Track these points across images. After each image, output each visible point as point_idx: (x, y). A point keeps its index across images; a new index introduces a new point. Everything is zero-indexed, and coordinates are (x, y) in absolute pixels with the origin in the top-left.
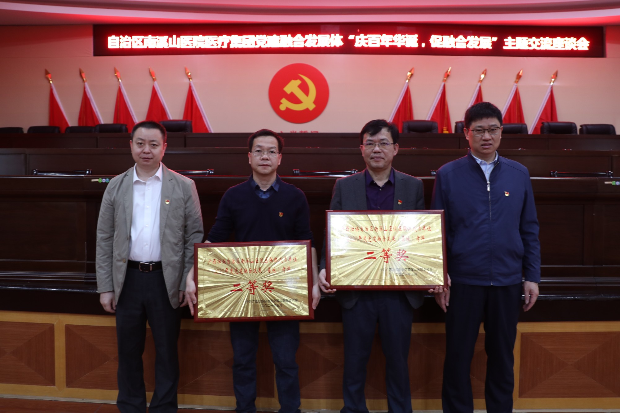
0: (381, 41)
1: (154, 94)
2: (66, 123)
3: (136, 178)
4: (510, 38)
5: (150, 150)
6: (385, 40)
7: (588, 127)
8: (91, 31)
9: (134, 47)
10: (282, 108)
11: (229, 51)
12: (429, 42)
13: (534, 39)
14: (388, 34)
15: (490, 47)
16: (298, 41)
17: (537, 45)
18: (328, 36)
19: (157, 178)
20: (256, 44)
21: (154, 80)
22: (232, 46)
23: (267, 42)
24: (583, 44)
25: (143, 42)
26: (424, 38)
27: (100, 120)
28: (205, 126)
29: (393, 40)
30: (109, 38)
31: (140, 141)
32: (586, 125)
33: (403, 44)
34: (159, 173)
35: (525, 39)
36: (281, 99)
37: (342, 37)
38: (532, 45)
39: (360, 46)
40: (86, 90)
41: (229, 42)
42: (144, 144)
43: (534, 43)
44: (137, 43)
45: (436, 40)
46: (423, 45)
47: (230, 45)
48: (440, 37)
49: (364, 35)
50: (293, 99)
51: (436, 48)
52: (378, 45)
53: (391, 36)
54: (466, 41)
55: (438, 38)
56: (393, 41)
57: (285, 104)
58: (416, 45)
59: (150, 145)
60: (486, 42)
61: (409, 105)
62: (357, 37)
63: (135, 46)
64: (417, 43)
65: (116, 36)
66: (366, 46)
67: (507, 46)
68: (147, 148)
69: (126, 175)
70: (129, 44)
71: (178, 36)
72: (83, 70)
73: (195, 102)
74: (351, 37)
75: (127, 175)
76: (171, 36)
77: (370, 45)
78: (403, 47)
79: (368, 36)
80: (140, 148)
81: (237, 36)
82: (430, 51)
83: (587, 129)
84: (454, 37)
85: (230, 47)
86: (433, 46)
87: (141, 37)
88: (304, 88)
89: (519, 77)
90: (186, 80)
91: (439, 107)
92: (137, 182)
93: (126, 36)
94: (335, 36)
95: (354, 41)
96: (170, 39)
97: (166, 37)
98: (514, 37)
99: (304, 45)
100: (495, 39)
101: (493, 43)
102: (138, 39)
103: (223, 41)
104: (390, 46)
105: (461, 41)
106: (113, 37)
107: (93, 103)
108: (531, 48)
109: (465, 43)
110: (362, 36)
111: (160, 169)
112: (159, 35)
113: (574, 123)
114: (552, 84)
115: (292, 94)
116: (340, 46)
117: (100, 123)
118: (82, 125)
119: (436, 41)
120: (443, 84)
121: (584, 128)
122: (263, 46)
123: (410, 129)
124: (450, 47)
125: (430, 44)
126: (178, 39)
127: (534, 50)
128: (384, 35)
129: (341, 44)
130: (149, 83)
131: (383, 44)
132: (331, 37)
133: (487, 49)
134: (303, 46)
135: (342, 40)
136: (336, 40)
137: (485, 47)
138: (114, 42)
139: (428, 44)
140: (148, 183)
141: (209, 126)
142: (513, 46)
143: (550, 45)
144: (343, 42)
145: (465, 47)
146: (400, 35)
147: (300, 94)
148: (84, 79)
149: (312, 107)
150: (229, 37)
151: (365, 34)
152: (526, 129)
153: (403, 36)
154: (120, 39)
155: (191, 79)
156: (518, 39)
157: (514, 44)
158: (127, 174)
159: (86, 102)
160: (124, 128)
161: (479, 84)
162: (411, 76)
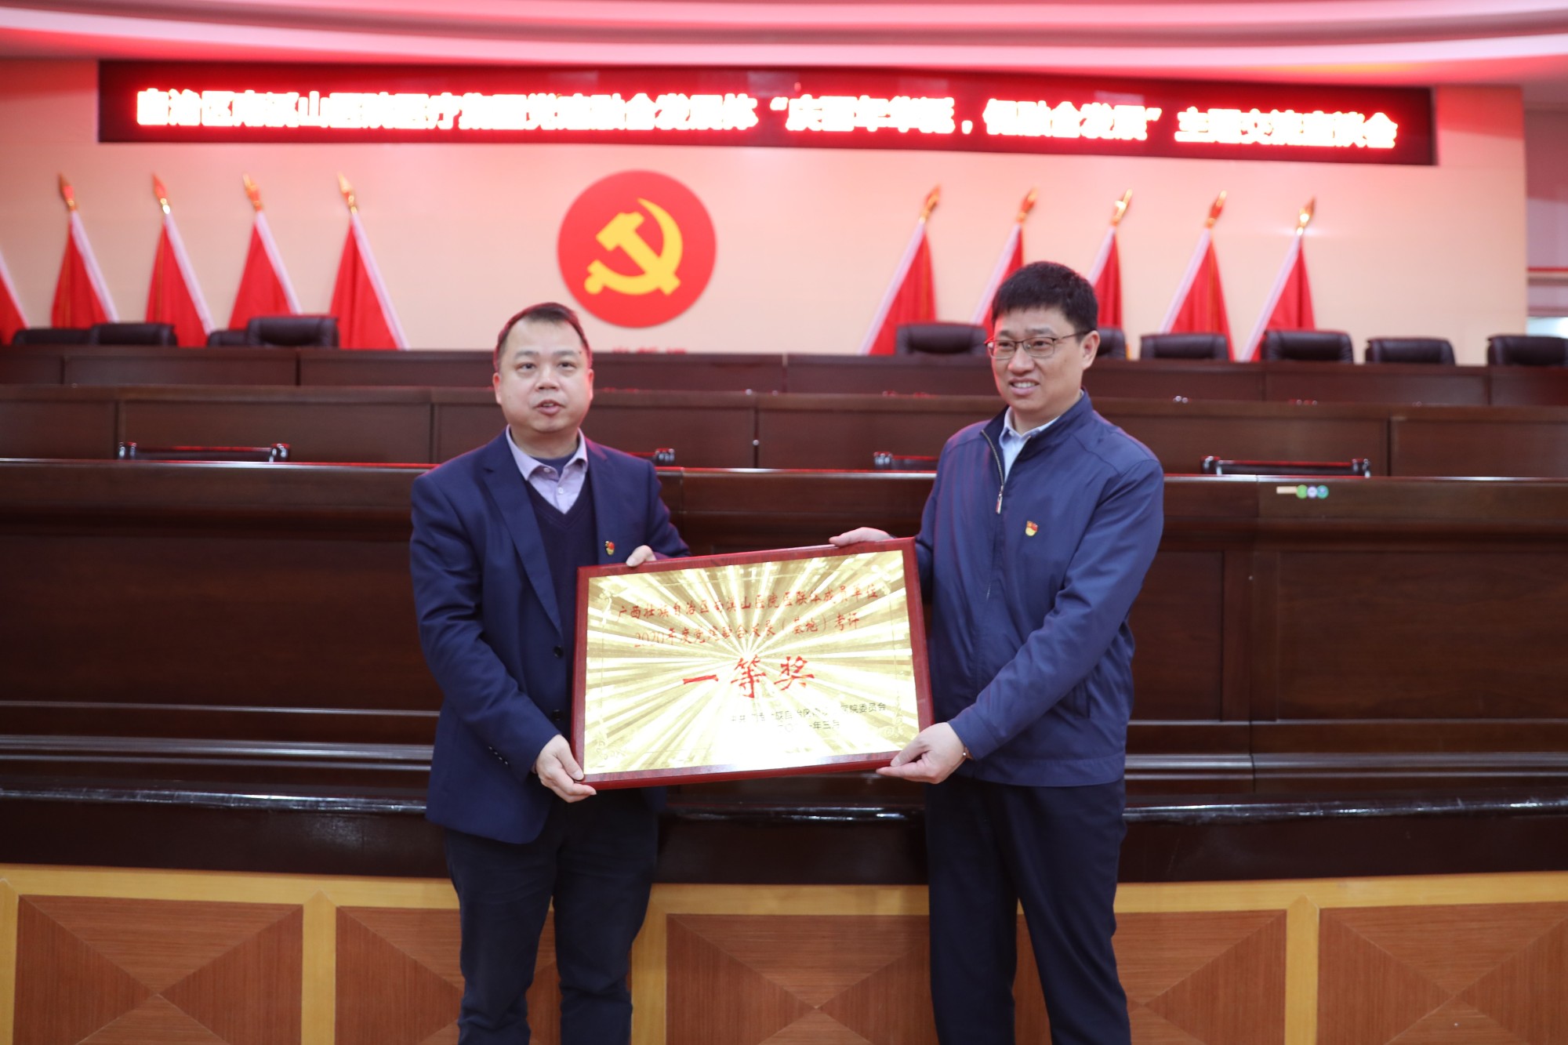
0: (856, 116)
1: (257, 249)
2: (18, 319)
4: (1192, 110)
6: (869, 112)
7: (1388, 345)
8: (93, 75)
9: (206, 121)
10: (593, 286)
11: (457, 136)
12: (983, 118)
13: (1255, 113)
15: (1142, 136)
16: (639, 112)
17: (1262, 132)
18: (718, 98)
20: (527, 117)
21: (257, 208)
22: (463, 125)
23: (554, 114)
24: (1381, 131)
25: (230, 107)
26: (969, 109)
27: (110, 314)
28: (386, 331)
29: (889, 112)
30: (141, 95)
33: (917, 124)
35: (1232, 114)
36: (590, 262)
37: (754, 102)
38: (1250, 131)
39: (800, 127)
40: (74, 230)
41: (457, 111)
43: (1256, 124)
44: (214, 112)
45: (999, 114)
46: (967, 127)
47: (461, 119)
48: (1011, 105)
49: (813, 98)
50: (622, 263)
51: (999, 136)
52: (848, 127)
53: (883, 103)
54: (1079, 115)
55: (1003, 107)
56: (888, 116)
57: (600, 278)
58: (947, 127)
60: (1132, 121)
61: (925, 281)
62: (794, 103)
63: (210, 119)
64: (952, 123)
65: (158, 89)
66: (816, 126)
67: (1187, 132)
70: (195, 113)
71: (324, 93)
72: (69, 179)
73: (362, 268)
76: (304, 93)
77: (828, 126)
78: (913, 133)
81: (478, 95)
82: (982, 142)
83: (1383, 350)
84: (1046, 106)
85: (461, 126)
86: (992, 130)
87: (227, 95)
88: (651, 235)
89: (1216, 211)
90: (340, 211)
93: (187, 92)
94: (737, 99)
95: (783, 115)
96: (303, 101)
97: (294, 95)
98: (1202, 108)
99: (654, 124)
100: (1155, 114)
101: (1151, 126)
102: (219, 100)
103: (442, 111)
104: (880, 129)
105: (1066, 117)
106: (152, 92)
107: (93, 268)
108: (1247, 140)
109: (1077, 124)
110: (806, 99)
112: (275, 91)
113: (1346, 335)
114: (1300, 231)
115: (619, 251)
116: (749, 127)
117: (110, 320)
118: (60, 324)
119: (1001, 118)
120: (1016, 232)
121: (1376, 347)
122: (546, 126)
123: (915, 345)
124: (1036, 133)
125: (984, 125)
126: (324, 99)
127: (1256, 144)
128: (865, 99)
129: (753, 121)
130: (243, 216)
131: (859, 122)
132: (726, 102)
133: (1135, 139)
134: (649, 126)
135: (754, 110)
136: (740, 112)
137: (1128, 136)
138: (153, 106)
139: (980, 126)
141: (396, 331)
142: (1199, 132)
143: (1294, 132)
144: (757, 116)
145: (1075, 135)
146: (906, 99)
147: (638, 251)
148: (71, 202)
149: (670, 284)
150: (458, 99)
151: (816, 96)
152: (1227, 349)
153: (916, 101)
154: (170, 97)
155: (355, 205)
156: (1215, 114)
157: (1203, 127)
159: (74, 265)
160: (165, 333)
161: (1111, 230)
162: (933, 207)
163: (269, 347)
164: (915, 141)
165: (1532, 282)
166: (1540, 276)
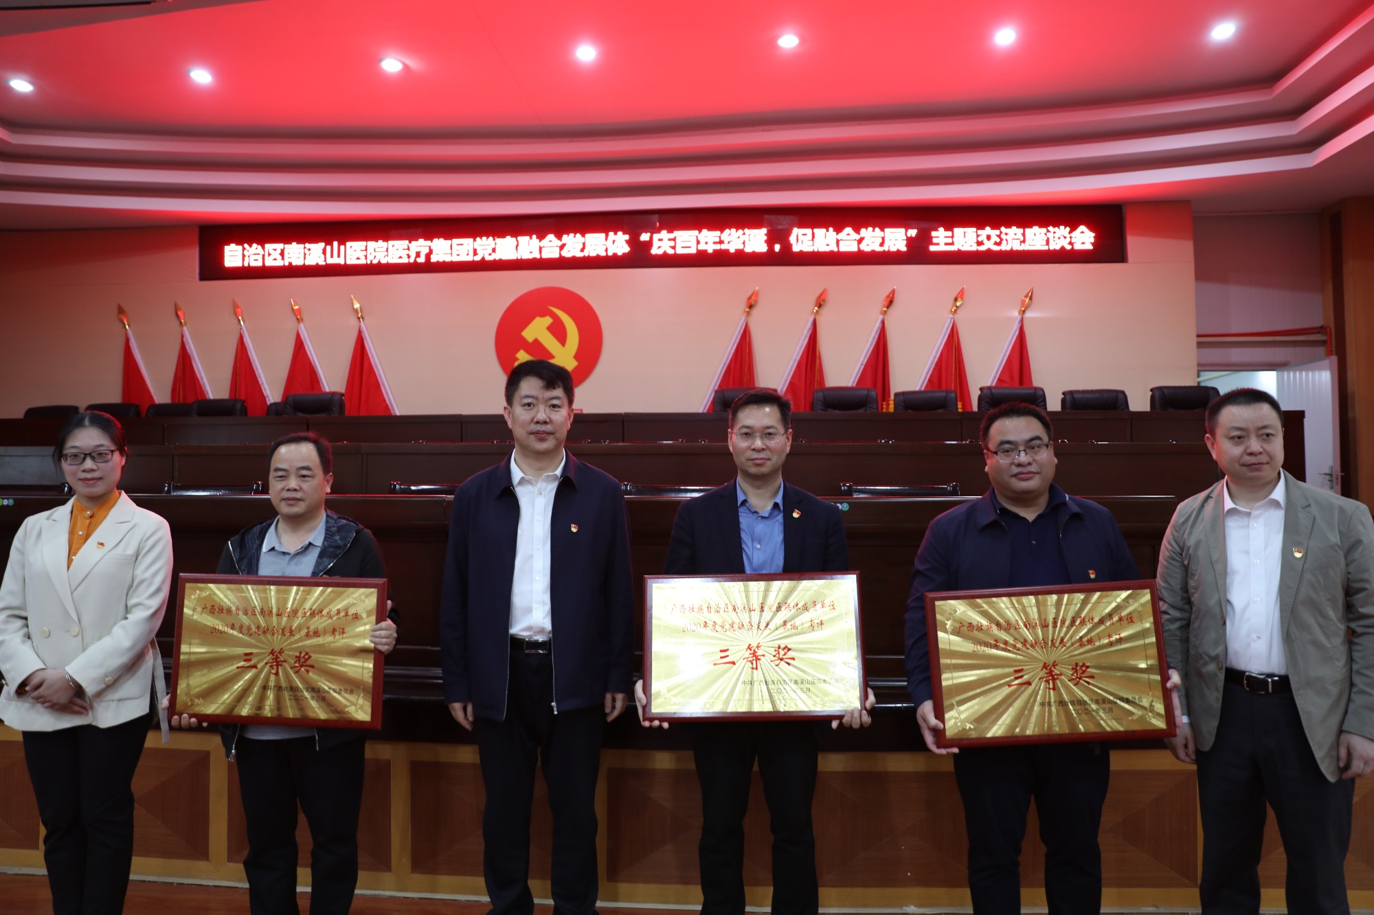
0: (698, 242)
1: (298, 346)
2: (151, 398)
3: (1229, 504)
4: (941, 229)
5: (1262, 447)
6: (708, 240)
8: (196, 237)
9: (267, 264)
11: (429, 267)
12: (790, 241)
13: (988, 230)
14: (711, 228)
15: (903, 248)
16: (550, 247)
17: (994, 242)
18: (603, 235)
19: (1276, 504)
20: (475, 253)
21: (299, 321)
22: (434, 259)
23: (494, 250)
24: (1084, 238)
25: (282, 254)
26: (778, 234)
27: (207, 393)
28: (384, 401)
29: (722, 239)
30: (227, 248)
31: (1237, 433)
32: (1071, 393)
33: (741, 247)
34: (1279, 493)
35: (971, 231)
36: (517, 351)
37: (627, 237)
38: (984, 242)
39: (660, 252)
40: (184, 339)
41: (428, 251)
42: (1248, 437)
43: (989, 237)
44: (272, 257)
45: (801, 237)
46: (777, 248)
47: (432, 256)
48: (809, 231)
49: (668, 232)
51: (801, 252)
52: (693, 251)
53: (718, 233)
54: (858, 237)
55: (804, 233)
56: (721, 242)
58: (762, 248)
59: (1259, 436)
60: (896, 239)
61: (747, 359)
62: (656, 236)
63: (269, 262)
64: (766, 245)
65: (237, 244)
66: (671, 252)
67: (938, 244)
68: (1255, 445)
69: (1208, 497)
70: (260, 258)
71: (342, 242)
73: (369, 359)
74: (645, 237)
75: (1212, 497)
76: (329, 243)
77: (680, 251)
78: (740, 253)
79: (677, 233)
80: (1238, 445)
81: (442, 240)
82: (789, 258)
83: (1073, 399)
84: (834, 231)
85: (432, 260)
86: (796, 248)
87: (280, 246)
88: (558, 331)
90: (353, 323)
91: (804, 362)
92: (1232, 512)
93: (255, 245)
94: (615, 236)
95: (649, 244)
96: (328, 248)
97: (322, 245)
98: (949, 228)
99: (560, 254)
100: (913, 233)
101: (910, 241)
102: (275, 250)
103: (418, 250)
104: (715, 251)
105: (848, 237)
106: (233, 246)
107: (196, 363)
108: (982, 248)
109: (856, 242)
110: (664, 234)
111: (1281, 485)
112: (310, 243)
113: (1043, 389)
114: (1021, 314)
115: (536, 341)
116: (624, 254)
117: (207, 398)
118: (177, 401)
119: (803, 240)
120: (811, 319)
121: (1070, 397)
122: (488, 258)
124: (828, 249)
125: (790, 246)
126: (342, 247)
127: (989, 251)
128: (704, 231)
129: (627, 249)
130: (290, 324)
131: (701, 247)
132: (609, 238)
133: (898, 251)
134: (557, 256)
135: (627, 242)
136: (618, 243)
137: (893, 249)
138: (233, 256)
139: (787, 247)
140: (1255, 513)
141: (390, 402)
142: (946, 244)
143: (1019, 241)
144: (629, 246)
145: (855, 249)
146: (733, 230)
147: (550, 342)
148: (183, 320)
149: (572, 363)
150: (428, 243)
151: (670, 231)
153: (740, 231)
154: (244, 249)
155: (363, 318)
156: (958, 231)
157: (950, 240)
158: (1211, 495)
159: (184, 361)
160: (239, 405)
161: (881, 317)
162: (751, 307)
163: (300, 415)
164: (742, 259)
165: (1200, 345)
166: (1205, 340)
